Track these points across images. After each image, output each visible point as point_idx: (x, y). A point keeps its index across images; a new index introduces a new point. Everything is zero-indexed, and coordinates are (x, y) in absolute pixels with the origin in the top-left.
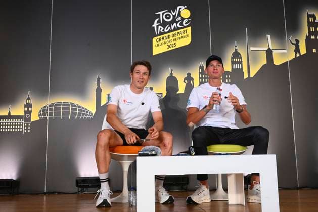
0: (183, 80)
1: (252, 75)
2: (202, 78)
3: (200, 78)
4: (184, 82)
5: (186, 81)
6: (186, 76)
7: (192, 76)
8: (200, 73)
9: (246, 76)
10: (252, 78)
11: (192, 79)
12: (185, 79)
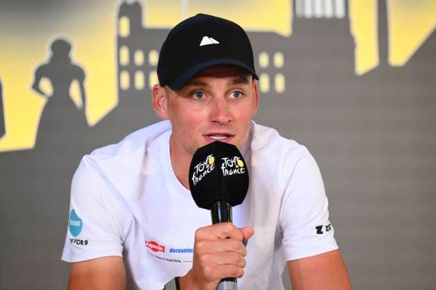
0: (31, 79)
1: (400, 55)
2: (131, 68)
3: (121, 68)
4: (36, 86)
5: (46, 85)
6: (45, 56)
7: (77, 57)
8: (121, 42)
9: (366, 60)
10: (397, 70)
11: (79, 74)
12: (41, 73)
